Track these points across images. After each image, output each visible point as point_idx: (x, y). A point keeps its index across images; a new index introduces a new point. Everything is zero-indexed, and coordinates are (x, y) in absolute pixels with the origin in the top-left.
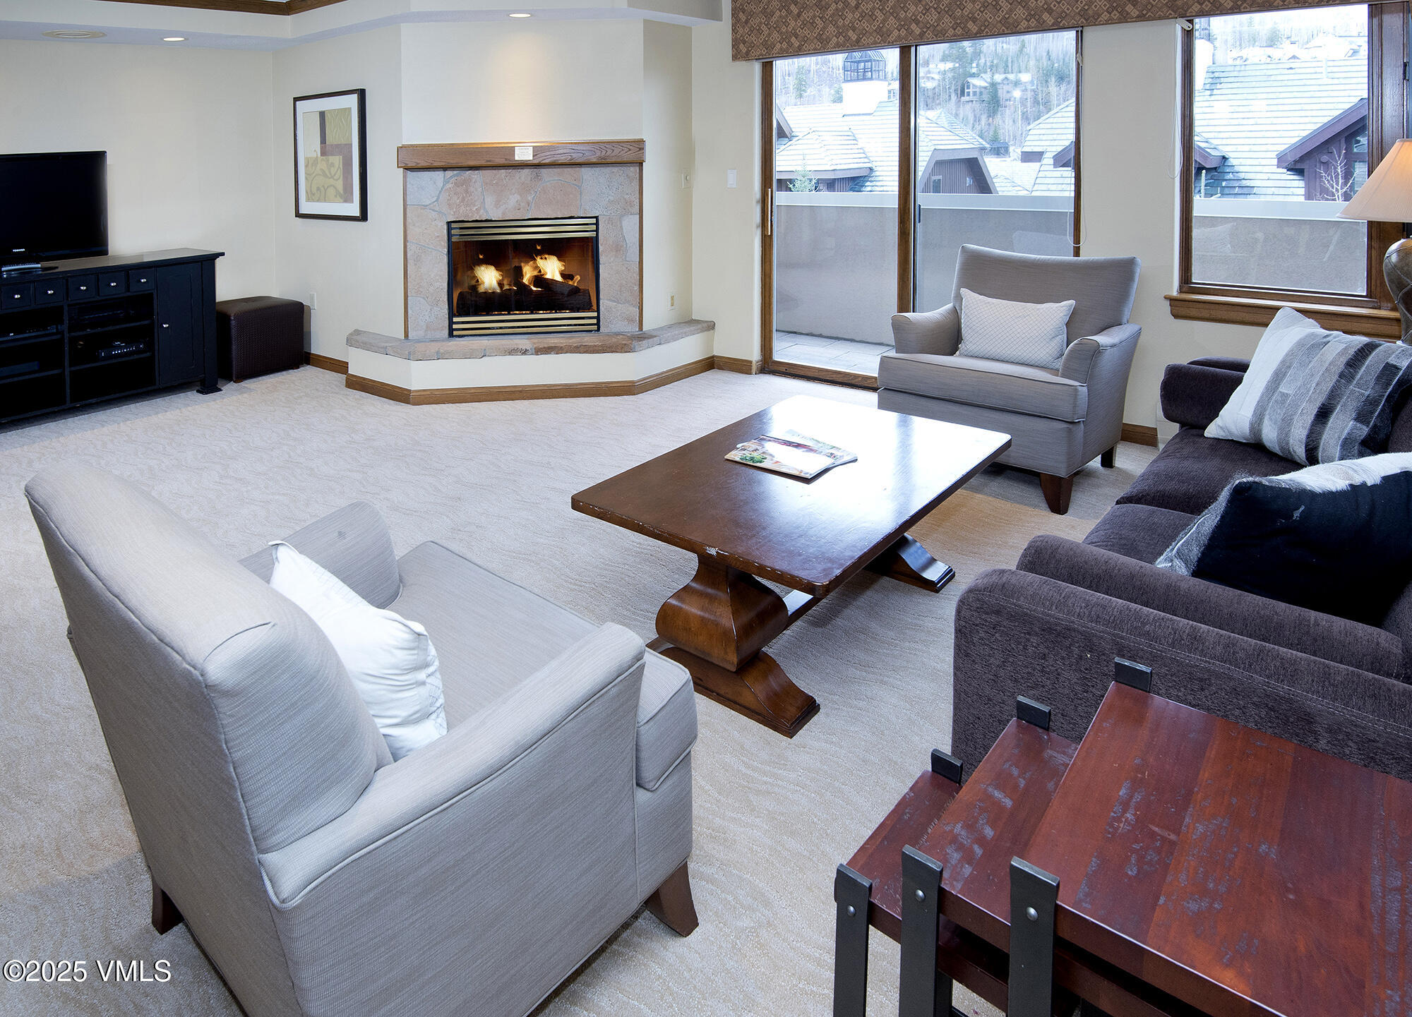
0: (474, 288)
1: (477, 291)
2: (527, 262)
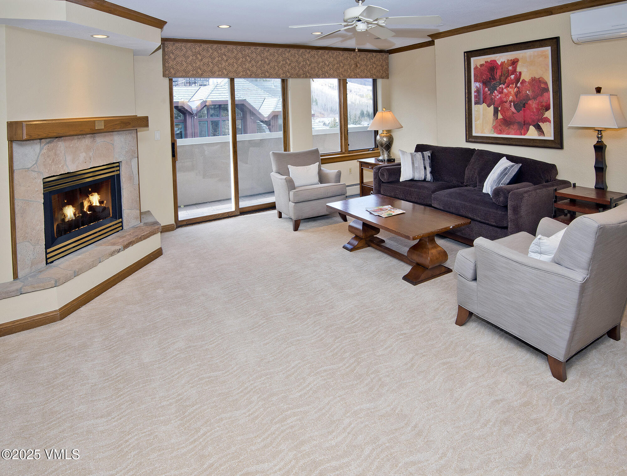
0: (63, 220)
1: (65, 221)
2: (85, 199)
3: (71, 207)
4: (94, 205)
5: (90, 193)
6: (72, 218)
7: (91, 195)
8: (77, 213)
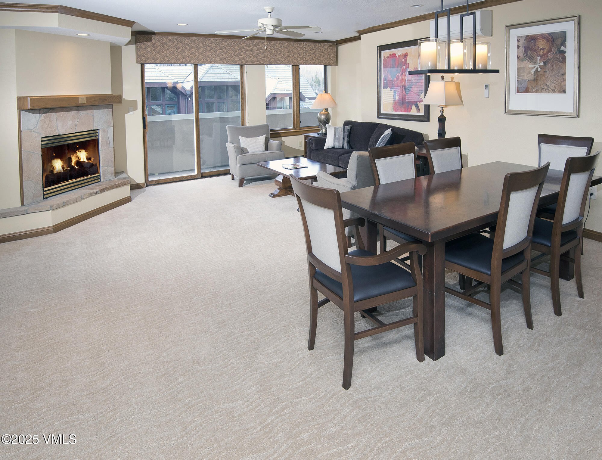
0: (52, 172)
1: (54, 173)
2: (73, 155)
3: (59, 160)
4: (82, 160)
5: (78, 149)
6: (61, 170)
7: (79, 152)
8: (65, 166)
